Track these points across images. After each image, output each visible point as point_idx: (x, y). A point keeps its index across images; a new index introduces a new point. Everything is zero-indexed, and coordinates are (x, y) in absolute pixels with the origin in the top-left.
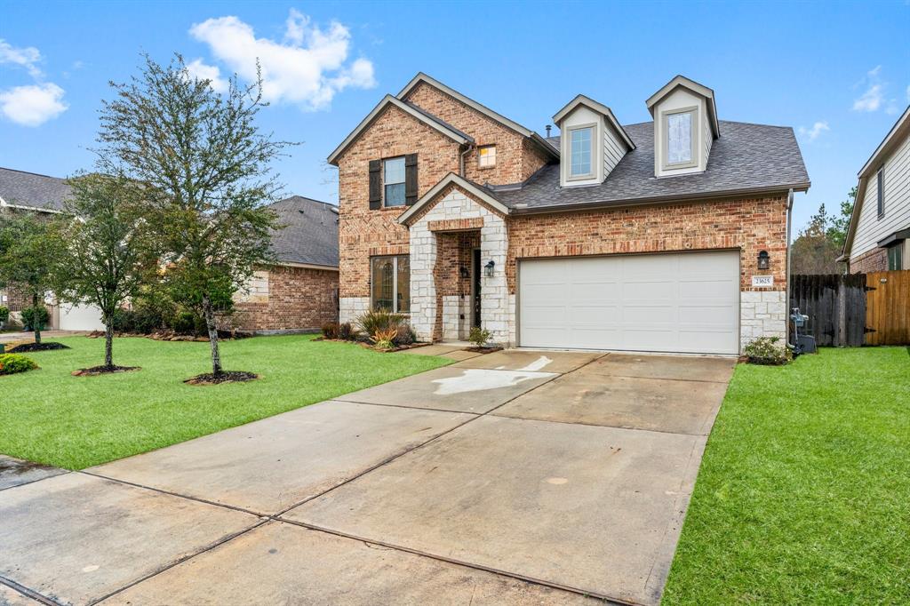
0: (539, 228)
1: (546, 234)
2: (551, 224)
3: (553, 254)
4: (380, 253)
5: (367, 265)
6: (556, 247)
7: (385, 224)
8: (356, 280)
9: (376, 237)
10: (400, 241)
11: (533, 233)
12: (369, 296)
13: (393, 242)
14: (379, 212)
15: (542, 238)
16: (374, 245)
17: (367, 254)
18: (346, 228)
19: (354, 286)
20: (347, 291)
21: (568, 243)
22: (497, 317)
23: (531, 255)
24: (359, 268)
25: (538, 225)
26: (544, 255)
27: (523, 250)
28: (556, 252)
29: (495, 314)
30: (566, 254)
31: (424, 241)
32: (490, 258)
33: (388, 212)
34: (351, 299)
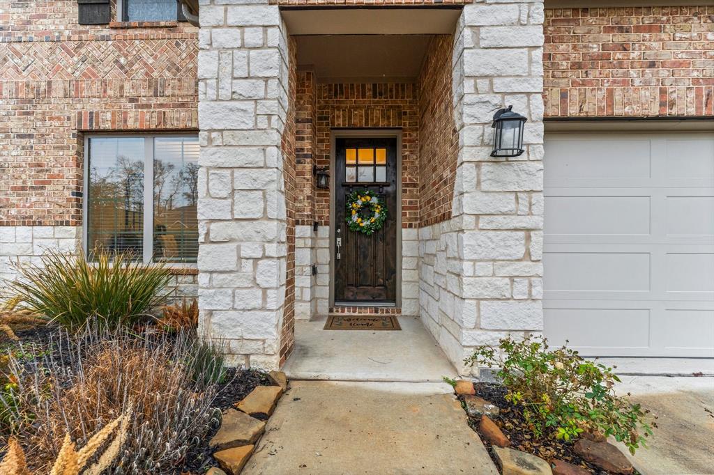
0: (609, 38)
1: (634, 55)
2: (649, 29)
3: (655, 110)
4: (108, 126)
5: (72, 152)
6: (663, 92)
7: (122, 60)
8: (41, 186)
9: (96, 87)
10: (161, 100)
11: (595, 49)
12: (78, 223)
13: (144, 101)
14: (106, 32)
15: (620, 65)
16: (93, 105)
17: (73, 125)
18: (11, 62)
19: (34, 199)
20: (13, 212)
21: (696, 81)
22: (521, 288)
23: (591, 109)
24: (48, 158)
25: (609, 30)
26: (628, 111)
27: (564, 95)
28: (662, 104)
29: (512, 278)
30: (692, 111)
31: (253, 37)
32: (496, 100)
33: (130, 32)
34: (23, 231)
